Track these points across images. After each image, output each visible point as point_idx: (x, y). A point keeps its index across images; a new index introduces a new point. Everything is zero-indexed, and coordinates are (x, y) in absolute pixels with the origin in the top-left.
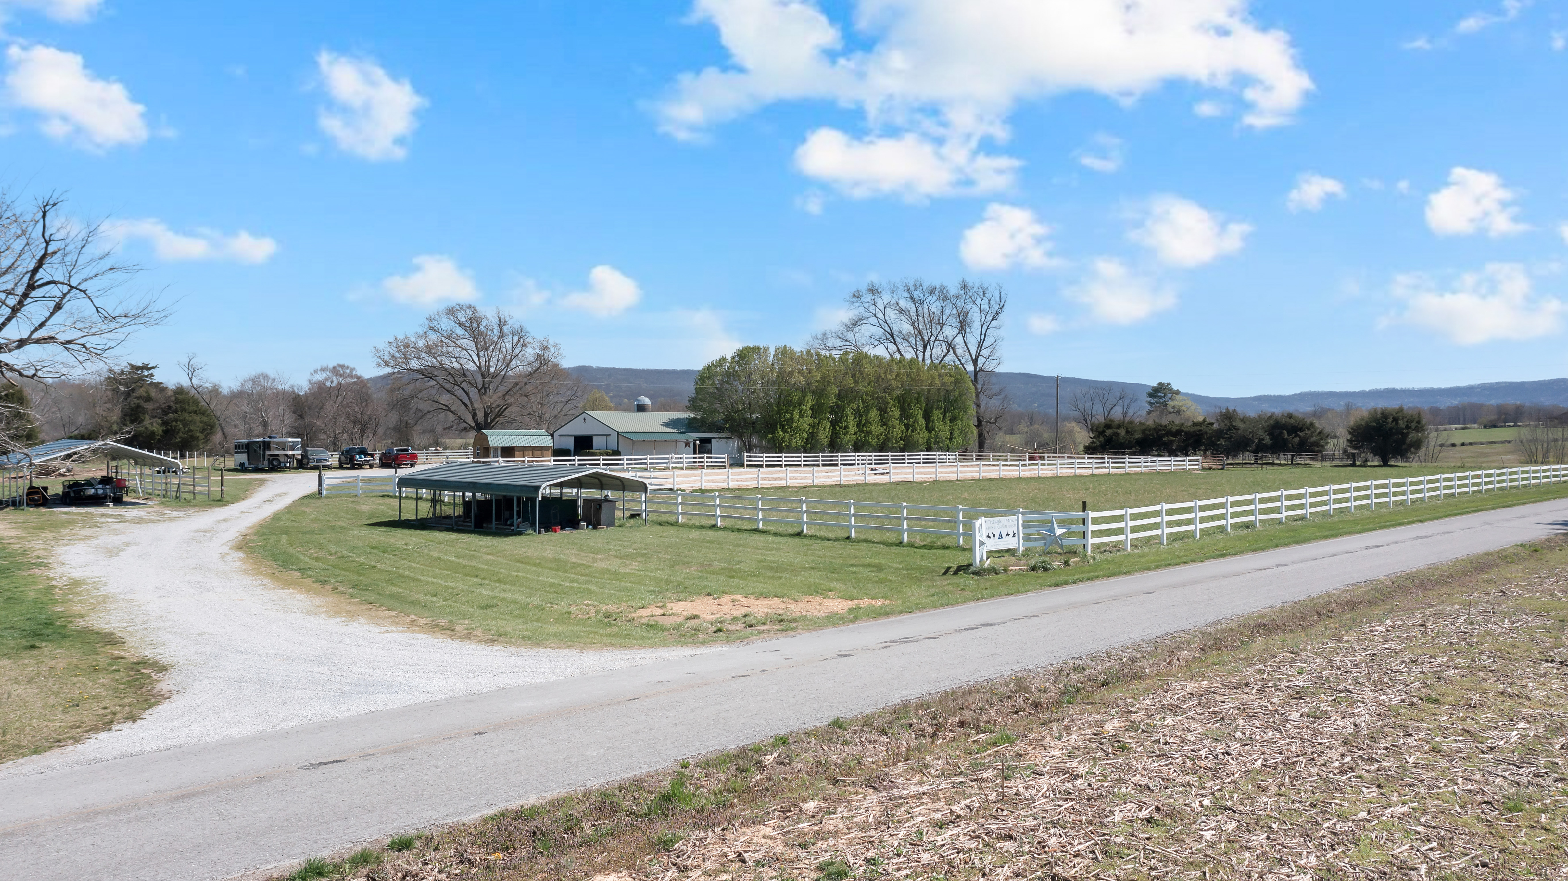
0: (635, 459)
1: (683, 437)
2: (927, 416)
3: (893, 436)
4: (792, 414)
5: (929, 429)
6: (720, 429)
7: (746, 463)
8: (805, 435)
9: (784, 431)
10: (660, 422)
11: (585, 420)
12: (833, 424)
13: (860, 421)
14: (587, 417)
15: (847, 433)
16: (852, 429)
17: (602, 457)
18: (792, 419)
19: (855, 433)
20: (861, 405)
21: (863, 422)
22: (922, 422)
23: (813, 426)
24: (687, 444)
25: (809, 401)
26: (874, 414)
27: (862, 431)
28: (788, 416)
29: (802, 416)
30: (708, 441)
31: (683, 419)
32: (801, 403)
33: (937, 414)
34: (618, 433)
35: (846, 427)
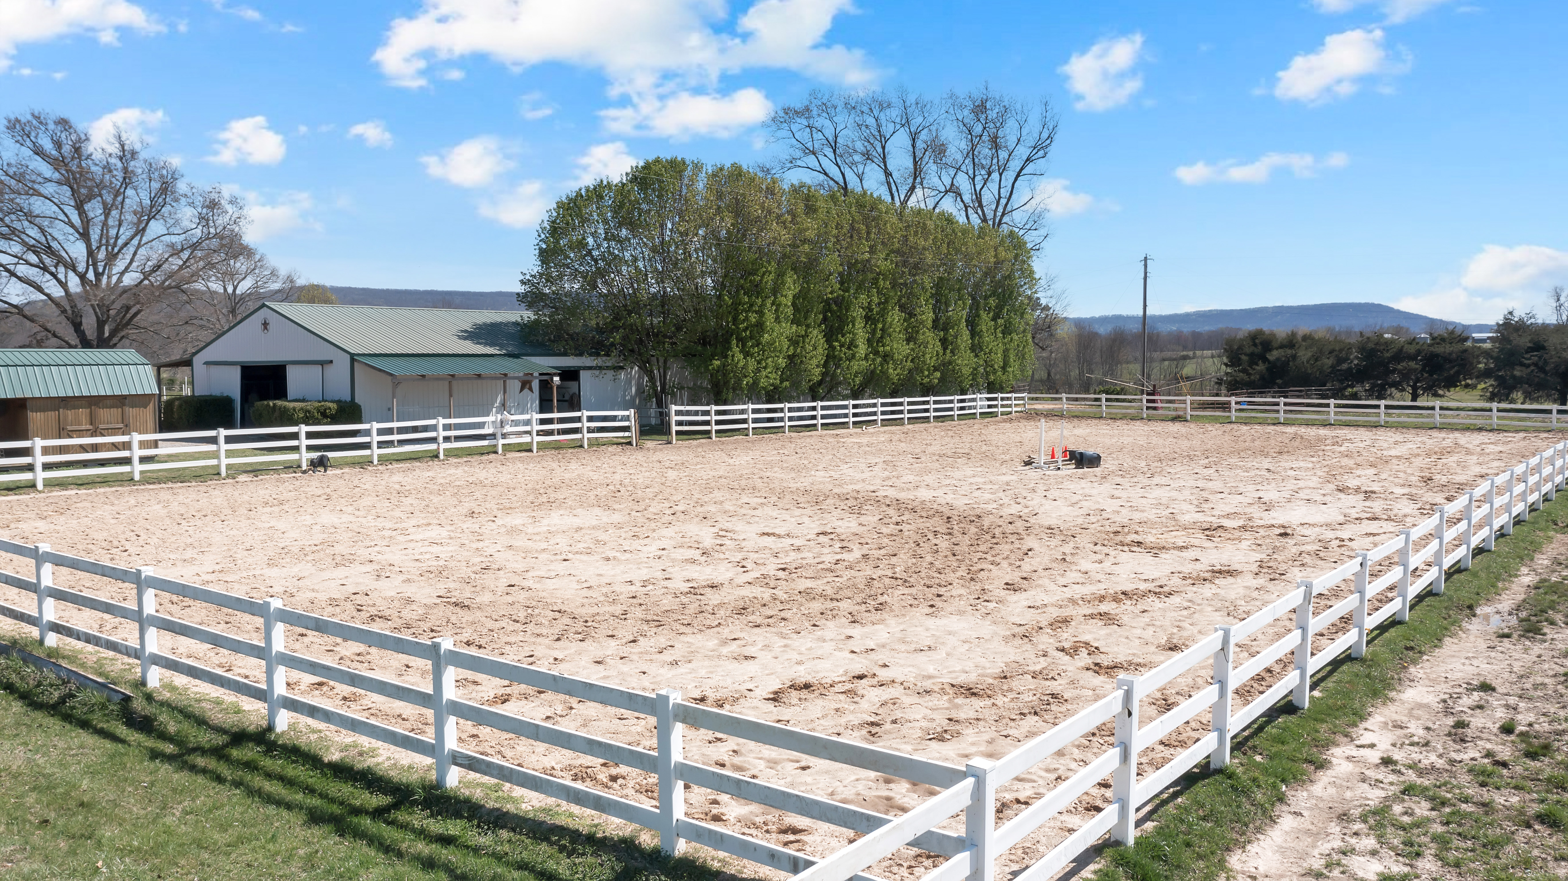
0: (401, 430)
1: (517, 367)
2: (972, 323)
3: (924, 362)
4: (761, 313)
5: (975, 349)
6: (597, 348)
7: (675, 428)
8: (782, 362)
9: (747, 354)
10: (455, 330)
11: (265, 325)
12: (830, 336)
13: (874, 332)
14: (272, 318)
15: (853, 356)
16: (862, 349)
17: (304, 429)
18: (760, 326)
19: (866, 358)
20: (876, 300)
21: (879, 334)
22: (966, 334)
23: (794, 342)
24: (525, 384)
25: (791, 287)
26: (895, 317)
27: (876, 353)
28: (753, 318)
29: (777, 320)
30: (570, 375)
31: (507, 324)
32: (775, 291)
33: (985, 319)
34: (353, 358)
35: (852, 345)
